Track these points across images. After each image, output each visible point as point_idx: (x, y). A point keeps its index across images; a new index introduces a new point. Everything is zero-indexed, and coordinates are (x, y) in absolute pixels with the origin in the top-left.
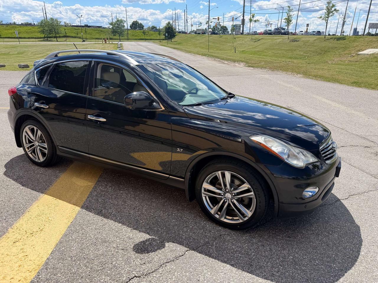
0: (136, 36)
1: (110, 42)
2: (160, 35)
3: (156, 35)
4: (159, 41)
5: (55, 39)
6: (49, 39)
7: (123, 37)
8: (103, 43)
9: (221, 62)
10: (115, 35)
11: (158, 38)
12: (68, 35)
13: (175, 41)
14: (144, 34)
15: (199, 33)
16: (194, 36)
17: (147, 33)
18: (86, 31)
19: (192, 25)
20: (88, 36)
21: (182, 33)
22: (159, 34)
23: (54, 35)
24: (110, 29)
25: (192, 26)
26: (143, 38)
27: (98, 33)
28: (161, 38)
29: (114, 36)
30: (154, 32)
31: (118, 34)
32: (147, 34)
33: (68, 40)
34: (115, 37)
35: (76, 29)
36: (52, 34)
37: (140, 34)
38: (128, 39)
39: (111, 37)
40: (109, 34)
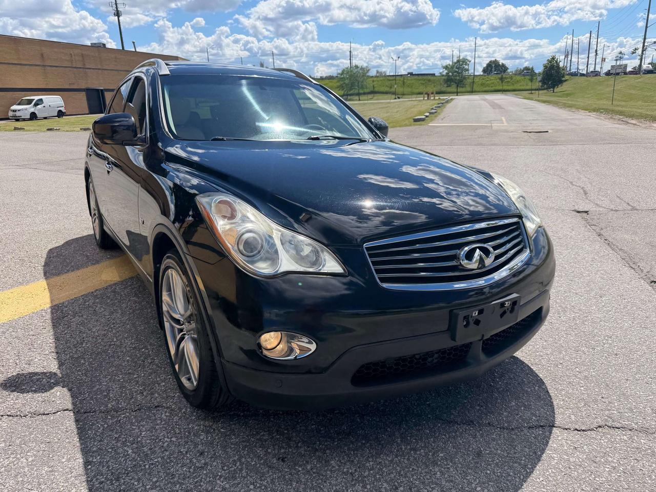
0: (488, 85)
1: (437, 98)
2: (532, 82)
3: (526, 83)
4: (530, 92)
5: (357, 98)
6: (349, 97)
7: (463, 87)
8: (424, 99)
9: (622, 121)
10: (450, 86)
11: (528, 87)
12: (376, 89)
13: (561, 90)
14: (502, 83)
15: (618, 74)
16: (603, 79)
17: (509, 80)
18: (404, 82)
19: (605, 59)
20: (407, 90)
21: (580, 76)
22: (531, 80)
23: (356, 91)
24: (443, 76)
25: (605, 61)
26: (500, 88)
27: (423, 84)
28: (534, 87)
29: (447, 87)
30: (523, 78)
31: (456, 83)
32: (508, 82)
33: (375, 98)
34: (449, 89)
35: (390, 80)
36: (354, 90)
37: (495, 81)
38: (472, 92)
39: (444, 89)
40: (441, 84)
